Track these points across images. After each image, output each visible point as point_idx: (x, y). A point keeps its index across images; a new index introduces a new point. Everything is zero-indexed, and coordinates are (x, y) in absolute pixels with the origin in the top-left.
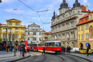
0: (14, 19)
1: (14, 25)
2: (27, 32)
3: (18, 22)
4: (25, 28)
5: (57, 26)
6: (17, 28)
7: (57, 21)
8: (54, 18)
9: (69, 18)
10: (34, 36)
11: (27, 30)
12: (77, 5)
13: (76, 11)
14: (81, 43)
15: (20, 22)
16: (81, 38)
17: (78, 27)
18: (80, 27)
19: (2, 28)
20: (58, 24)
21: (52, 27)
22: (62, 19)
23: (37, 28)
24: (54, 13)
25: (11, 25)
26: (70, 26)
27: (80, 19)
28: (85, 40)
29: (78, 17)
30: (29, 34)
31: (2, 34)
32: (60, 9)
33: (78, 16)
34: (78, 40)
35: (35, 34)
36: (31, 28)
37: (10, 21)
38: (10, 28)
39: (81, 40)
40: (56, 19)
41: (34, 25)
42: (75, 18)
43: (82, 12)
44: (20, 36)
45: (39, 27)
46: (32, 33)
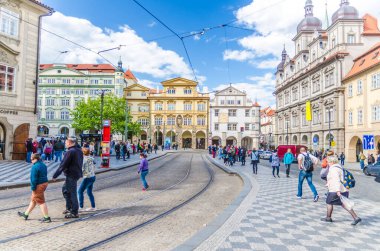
0: (179, 79)
1: (180, 92)
2: (213, 110)
3: (190, 85)
4: (208, 99)
6: (187, 100)
7: (289, 74)
9: (321, 61)
10: (232, 120)
11: (213, 104)
14: (355, 137)
15: (194, 84)
16: (355, 121)
17: (347, 85)
18: (355, 83)
19: (153, 102)
20: (292, 83)
21: (276, 93)
22: (302, 65)
23: (239, 98)
24: (284, 54)
25: (174, 92)
26: (324, 83)
27: (355, 61)
28: (370, 126)
29: (347, 54)
30: (217, 114)
31: (153, 117)
32: (295, 40)
34: (348, 128)
35: (234, 115)
36: (223, 98)
37: (170, 84)
38: (171, 100)
39: (355, 127)
40: (287, 70)
41: (231, 90)
44: (195, 120)
45: (244, 95)
46: (226, 111)
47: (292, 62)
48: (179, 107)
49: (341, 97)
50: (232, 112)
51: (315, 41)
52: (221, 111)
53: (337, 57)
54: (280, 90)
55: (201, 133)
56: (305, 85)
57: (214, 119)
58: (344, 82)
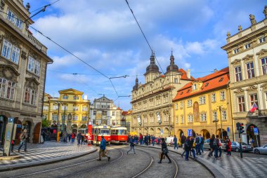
0: (71, 90)
1: (71, 98)
2: (92, 111)
3: (78, 94)
4: (90, 104)
5: (142, 102)
6: (75, 104)
7: (140, 93)
8: (136, 88)
9: (161, 89)
10: (104, 117)
11: (93, 107)
12: (173, 68)
13: (172, 77)
14: (180, 130)
15: (81, 94)
16: (180, 121)
17: (175, 103)
18: (179, 103)
19: (52, 104)
20: (143, 98)
21: (132, 103)
23: (109, 104)
24: (137, 81)
25: (67, 98)
26: (162, 101)
27: (178, 91)
28: (187, 125)
29: (175, 88)
30: (95, 114)
31: (51, 114)
32: (145, 75)
33: (175, 85)
34: (176, 125)
35: (106, 114)
36: (99, 103)
37: (64, 93)
38: (65, 103)
39: (180, 125)
40: (140, 90)
41: (104, 99)
42: (169, 89)
43: (182, 79)
44: (80, 117)
45: (112, 102)
46: (100, 112)
48: (70, 108)
49: (172, 109)
50: (104, 113)
51: (157, 78)
52: (98, 112)
54: (135, 101)
56: (151, 100)
57: (93, 117)
58: (173, 101)
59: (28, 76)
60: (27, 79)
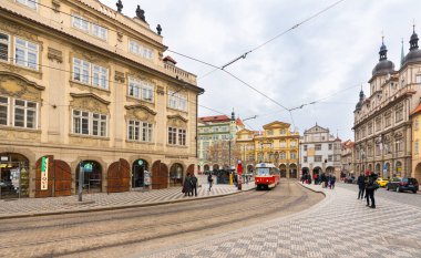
0: (277, 122)
1: (277, 133)
2: (302, 146)
3: (284, 126)
4: (298, 137)
6: (282, 139)
9: (392, 99)
10: (318, 153)
11: (303, 141)
14: (420, 163)
15: (287, 126)
17: (414, 120)
20: (368, 120)
21: (354, 128)
22: (377, 104)
23: (323, 135)
24: (362, 94)
25: (272, 133)
29: (414, 93)
30: (306, 149)
31: (256, 154)
32: (371, 82)
35: (319, 149)
36: (310, 136)
37: (269, 127)
39: (420, 155)
40: (364, 108)
41: (317, 128)
44: (288, 155)
45: (328, 131)
46: (313, 146)
47: (368, 101)
48: (277, 145)
49: (408, 130)
50: (318, 147)
51: (387, 82)
52: (309, 146)
53: (405, 97)
54: (358, 126)
55: (293, 165)
56: (378, 122)
57: (304, 153)
58: (411, 117)
59: (171, 114)
60: (169, 117)
